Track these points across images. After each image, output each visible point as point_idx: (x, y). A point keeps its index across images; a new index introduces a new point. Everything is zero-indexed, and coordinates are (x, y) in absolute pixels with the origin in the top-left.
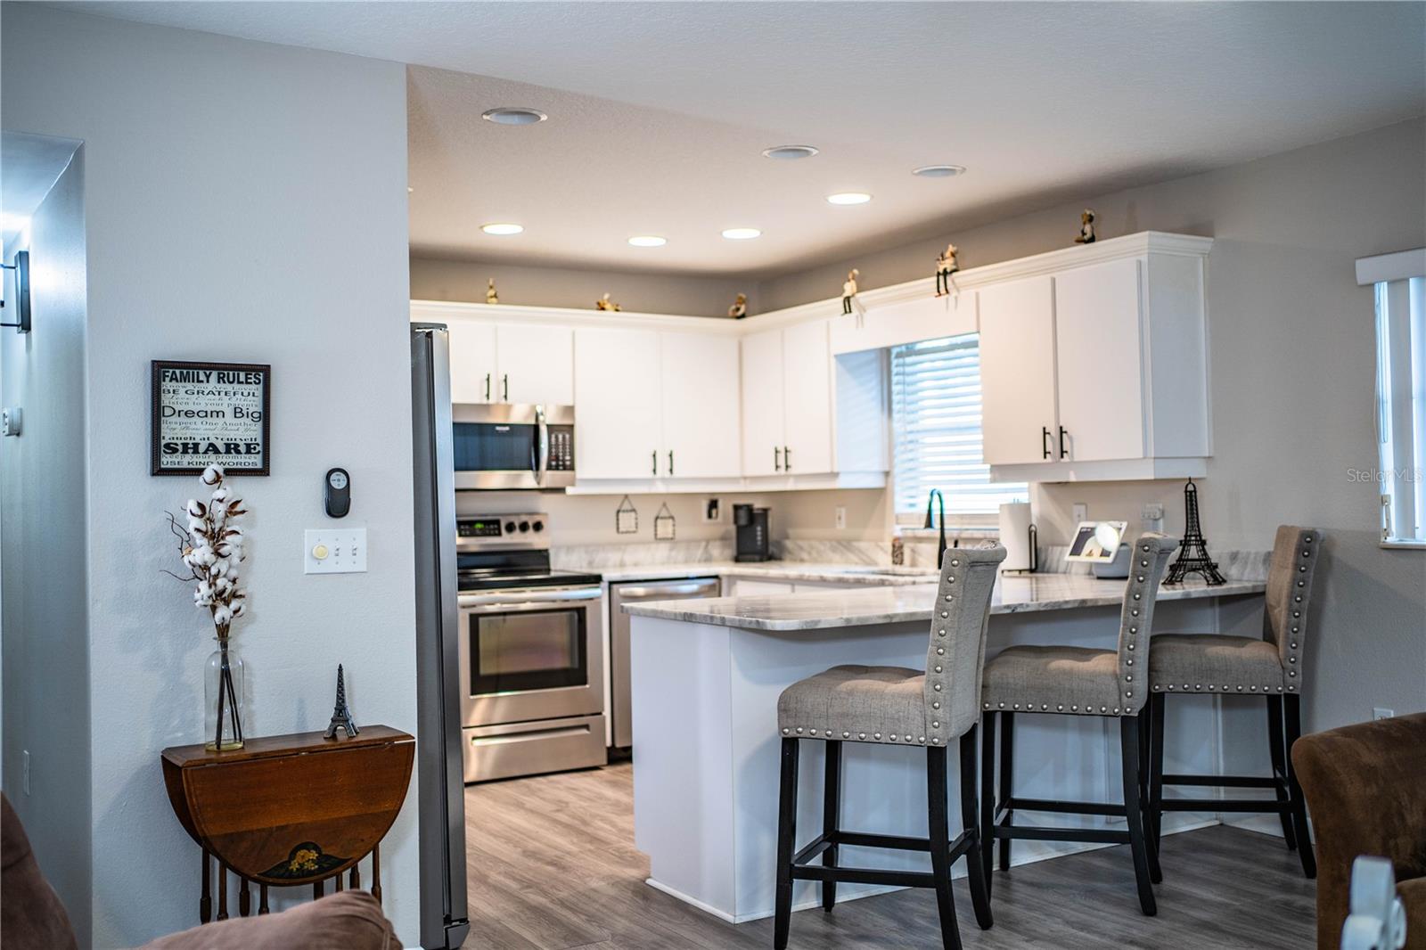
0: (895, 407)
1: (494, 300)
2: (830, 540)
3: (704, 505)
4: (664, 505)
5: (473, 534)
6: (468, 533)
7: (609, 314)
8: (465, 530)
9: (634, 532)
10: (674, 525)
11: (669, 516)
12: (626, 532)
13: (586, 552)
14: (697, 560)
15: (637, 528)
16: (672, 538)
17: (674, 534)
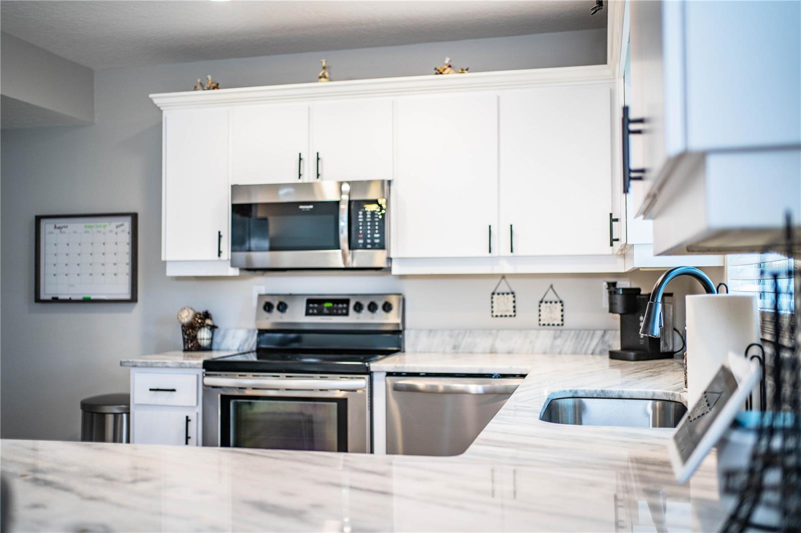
4: (551, 286)
5: (320, 313)
6: (315, 311)
8: (313, 308)
9: (511, 316)
10: (562, 310)
11: (556, 299)
12: (501, 316)
13: (451, 336)
14: (590, 351)
15: (514, 311)
16: (558, 325)
17: (562, 320)
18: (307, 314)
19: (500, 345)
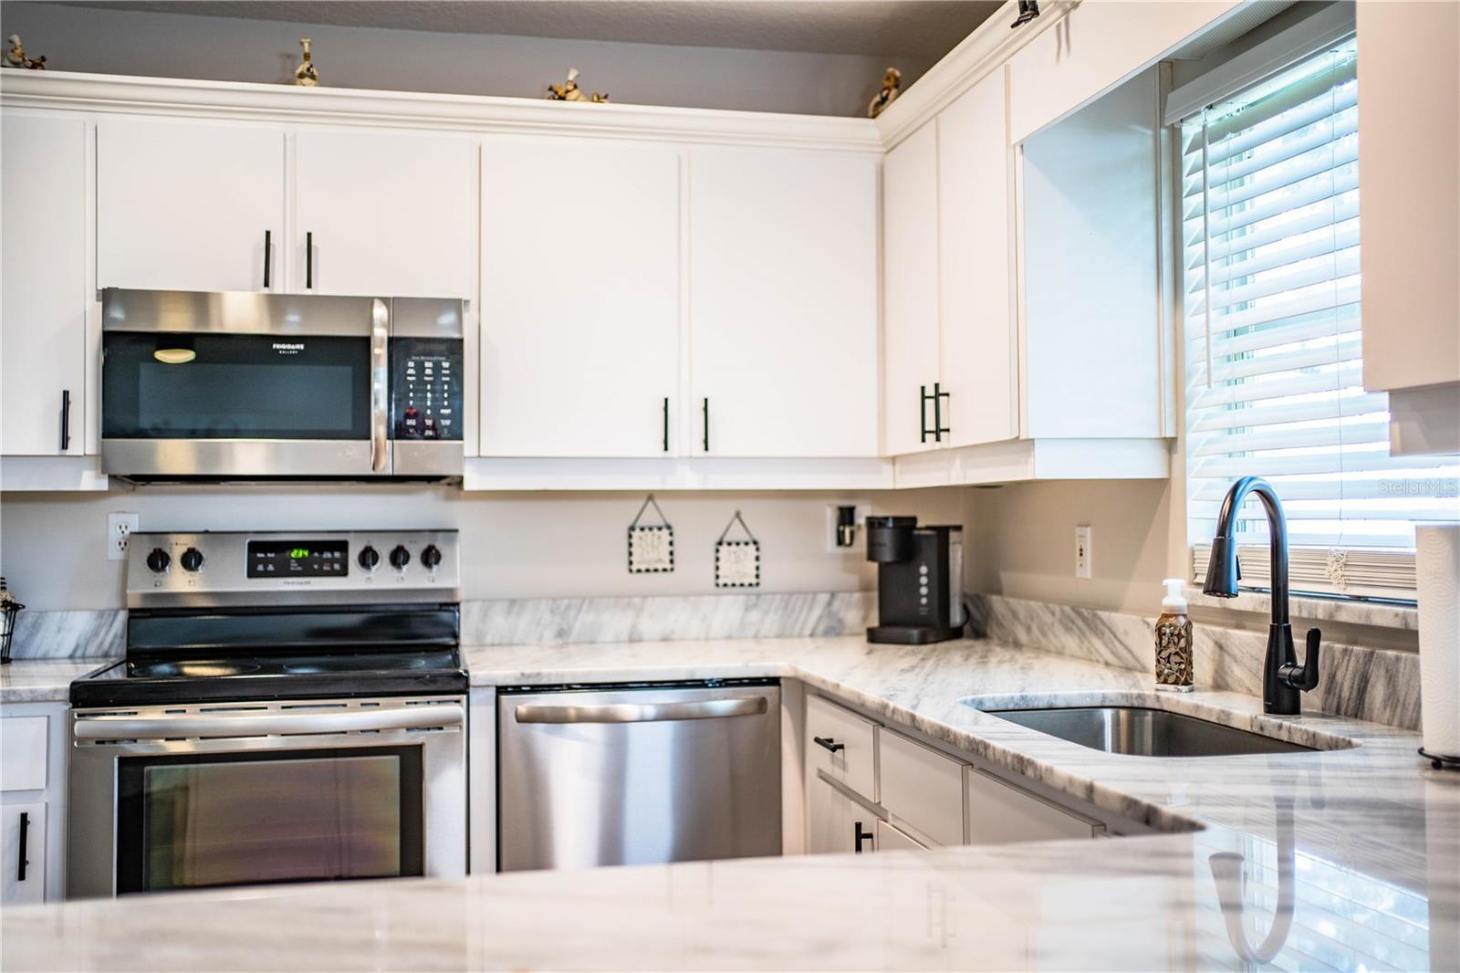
0: (1192, 276)
1: (307, 80)
2: (1061, 602)
3: (830, 517)
4: (738, 515)
5: (283, 571)
6: (271, 568)
7: (577, 107)
8: (266, 562)
9: (665, 570)
10: (757, 559)
11: (747, 538)
12: (648, 571)
13: (552, 611)
14: (808, 632)
15: (672, 562)
16: (750, 585)
17: (757, 576)
18: (252, 573)
19: (647, 626)
